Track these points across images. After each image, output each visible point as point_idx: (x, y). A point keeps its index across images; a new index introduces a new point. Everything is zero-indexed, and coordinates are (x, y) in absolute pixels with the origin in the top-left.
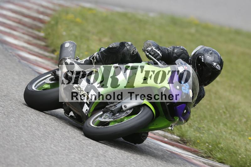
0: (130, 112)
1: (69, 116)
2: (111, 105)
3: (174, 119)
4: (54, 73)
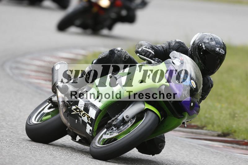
2: (113, 119)
3: (183, 115)
4: (50, 100)
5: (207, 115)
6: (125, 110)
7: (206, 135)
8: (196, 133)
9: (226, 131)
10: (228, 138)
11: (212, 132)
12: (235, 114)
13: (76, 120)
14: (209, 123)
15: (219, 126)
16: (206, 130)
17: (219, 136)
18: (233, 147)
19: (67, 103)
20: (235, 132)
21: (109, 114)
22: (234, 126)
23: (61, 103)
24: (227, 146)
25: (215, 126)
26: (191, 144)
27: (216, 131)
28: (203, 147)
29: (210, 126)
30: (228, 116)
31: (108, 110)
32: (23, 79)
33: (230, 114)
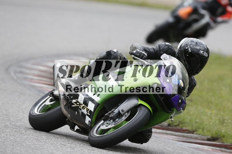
0: (128, 115)
1: (75, 130)
2: (110, 112)
3: (171, 110)
4: (52, 94)
5: (197, 120)
6: (121, 104)
7: (196, 138)
8: (187, 137)
9: (215, 136)
10: (217, 142)
11: (202, 136)
12: (224, 120)
13: (76, 112)
14: (199, 128)
15: (209, 131)
16: (196, 134)
17: (208, 140)
18: (222, 151)
19: (67, 97)
20: (224, 136)
21: (106, 107)
22: (223, 131)
23: (62, 97)
24: (216, 149)
25: (205, 131)
26: (183, 147)
27: (206, 136)
28: (193, 150)
29: (201, 130)
30: (218, 122)
31: (105, 104)
32: (26, 83)
33: (220, 120)
